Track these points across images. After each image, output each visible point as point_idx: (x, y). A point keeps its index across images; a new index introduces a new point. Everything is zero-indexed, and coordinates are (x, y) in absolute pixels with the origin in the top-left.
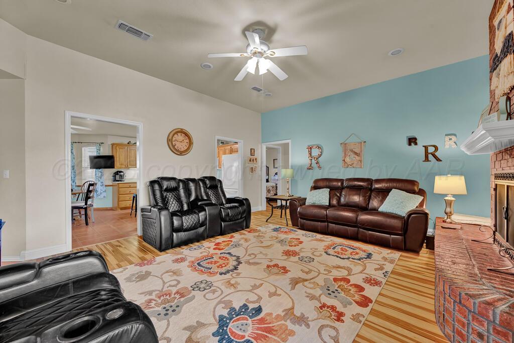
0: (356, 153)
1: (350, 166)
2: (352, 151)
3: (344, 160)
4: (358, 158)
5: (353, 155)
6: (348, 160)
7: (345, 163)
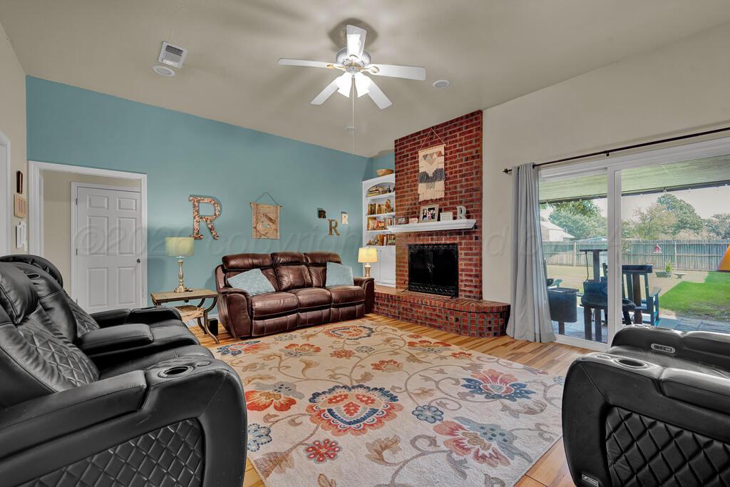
0: (270, 220)
1: (263, 237)
2: (266, 216)
3: (255, 228)
4: (273, 226)
5: (267, 222)
6: (260, 227)
7: (257, 231)
